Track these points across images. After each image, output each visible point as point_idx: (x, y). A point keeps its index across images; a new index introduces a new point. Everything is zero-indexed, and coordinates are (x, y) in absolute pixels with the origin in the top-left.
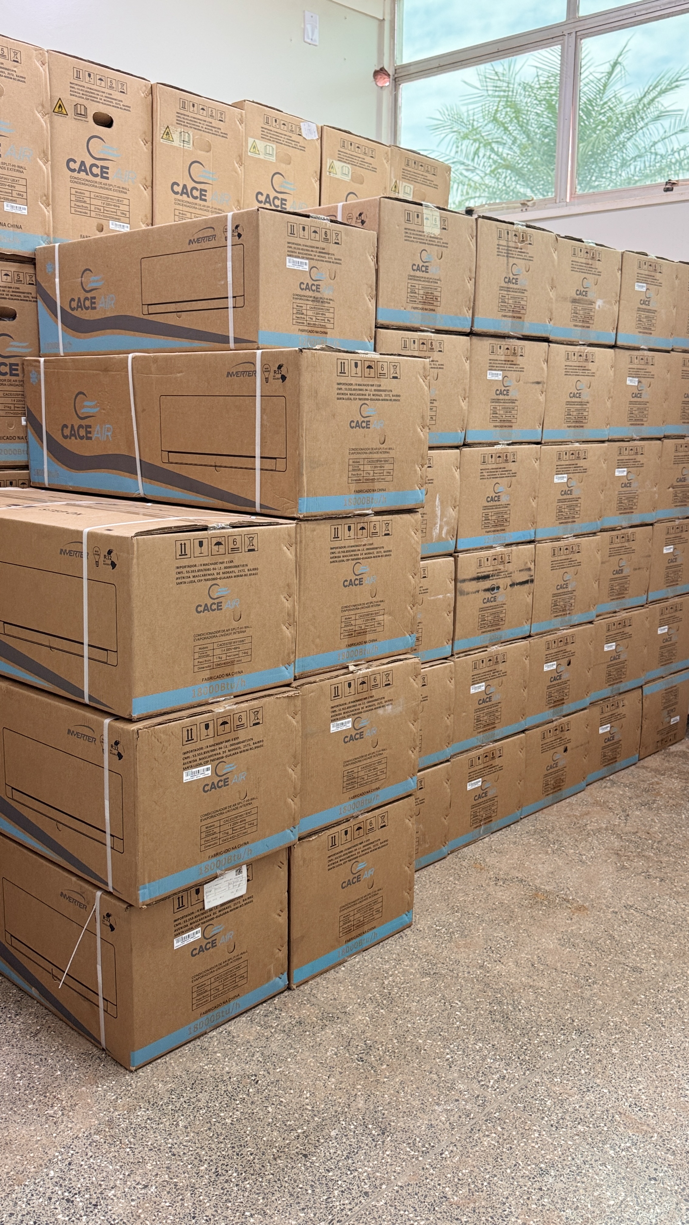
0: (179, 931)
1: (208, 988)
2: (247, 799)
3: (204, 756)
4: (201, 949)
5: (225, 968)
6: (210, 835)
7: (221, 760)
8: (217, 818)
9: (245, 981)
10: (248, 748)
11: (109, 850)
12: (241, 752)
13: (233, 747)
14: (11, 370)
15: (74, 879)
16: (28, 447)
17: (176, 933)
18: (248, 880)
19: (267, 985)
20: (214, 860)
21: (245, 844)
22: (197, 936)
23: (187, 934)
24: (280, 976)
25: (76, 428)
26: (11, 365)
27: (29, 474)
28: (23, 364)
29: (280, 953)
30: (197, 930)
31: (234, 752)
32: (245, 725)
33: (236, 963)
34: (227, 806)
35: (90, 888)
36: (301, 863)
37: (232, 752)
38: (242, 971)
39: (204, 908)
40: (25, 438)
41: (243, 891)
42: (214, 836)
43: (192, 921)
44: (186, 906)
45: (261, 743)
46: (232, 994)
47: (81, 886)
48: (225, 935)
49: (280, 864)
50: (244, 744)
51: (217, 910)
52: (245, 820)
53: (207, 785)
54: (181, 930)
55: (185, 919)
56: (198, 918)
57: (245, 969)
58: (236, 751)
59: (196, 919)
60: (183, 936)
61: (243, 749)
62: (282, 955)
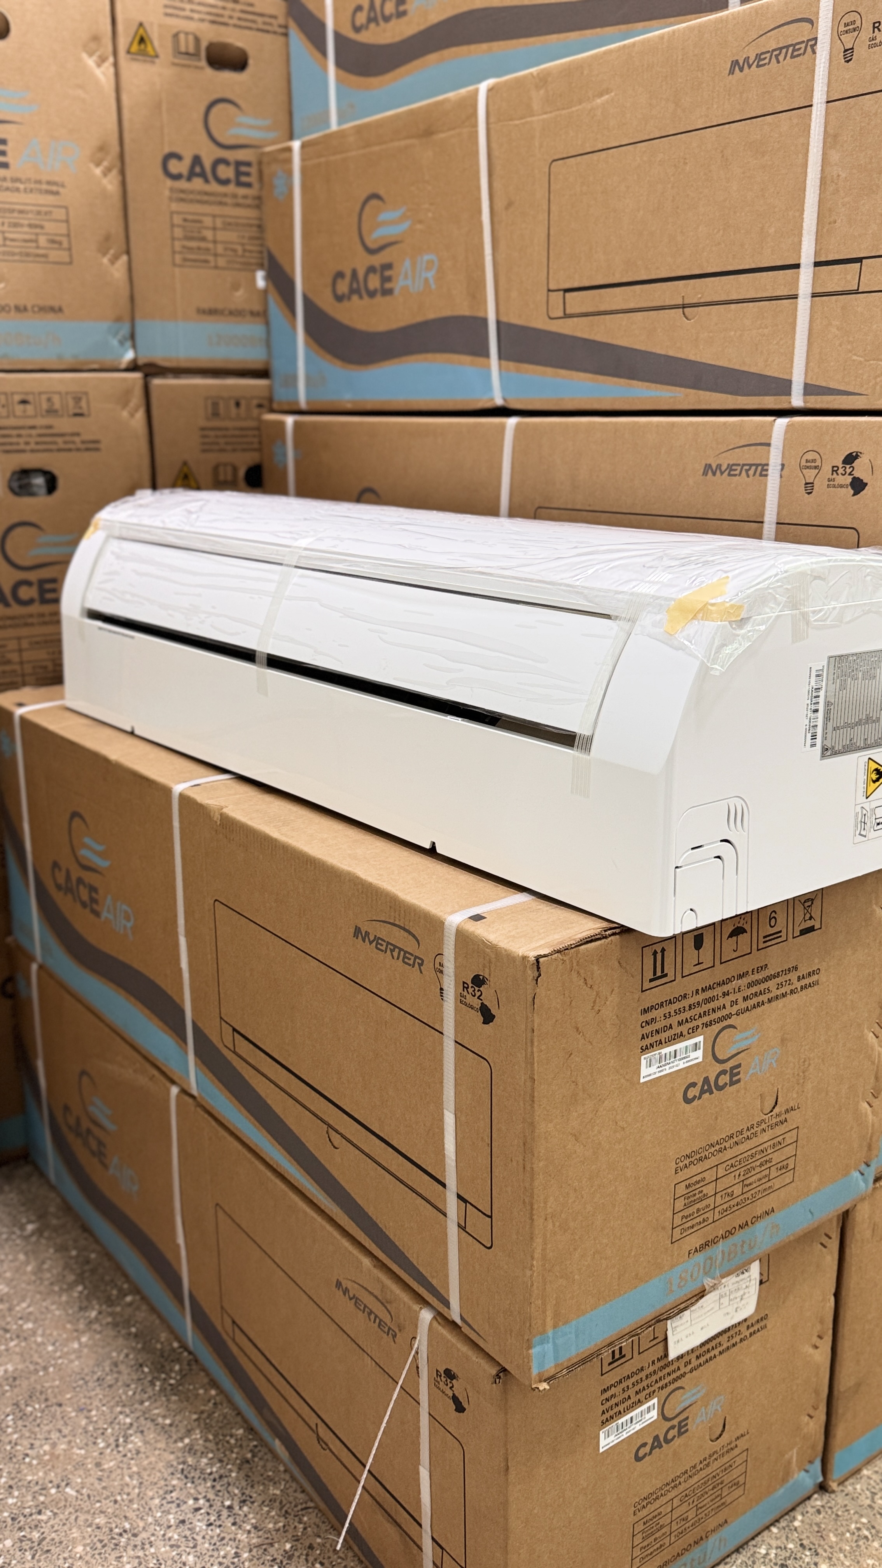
0: (611, 1413)
1: (666, 1520)
2: (777, 1110)
3: (687, 1015)
4: (657, 1443)
5: (703, 1474)
6: (695, 1202)
7: (725, 1023)
8: (713, 1161)
9: (739, 1491)
10: (786, 989)
11: (453, 1231)
12: (770, 1001)
13: (754, 990)
14: (238, 174)
15: (366, 1262)
16: (268, 332)
17: (604, 1417)
18: (761, 1282)
19: (782, 1491)
20: (700, 1257)
21: (767, 1213)
22: (648, 1416)
23: (628, 1417)
24: (808, 1467)
25: (361, 274)
26: (238, 164)
27: (270, 388)
28: (260, 163)
29: (812, 1423)
30: (650, 1403)
31: (755, 1001)
32: (783, 934)
33: (726, 1458)
34: (734, 1131)
35: (405, 1297)
36: (868, 1234)
37: (750, 1003)
38: (735, 1473)
39: (666, 1355)
40: (263, 315)
41: (748, 1309)
42: (704, 1203)
43: (640, 1386)
44: (629, 1356)
45: (814, 978)
46: (712, 1523)
47: (384, 1287)
48: (706, 1407)
49: (825, 1240)
50: (778, 980)
51: (694, 1356)
52: (770, 1161)
53: (694, 1085)
54: (616, 1410)
55: (624, 1385)
56: (654, 1378)
57: (742, 1469)
58: (760, 999)
59: (649, 1381)
60: (620, 1421)
61: (775, 992)
62: (814, 1427)
